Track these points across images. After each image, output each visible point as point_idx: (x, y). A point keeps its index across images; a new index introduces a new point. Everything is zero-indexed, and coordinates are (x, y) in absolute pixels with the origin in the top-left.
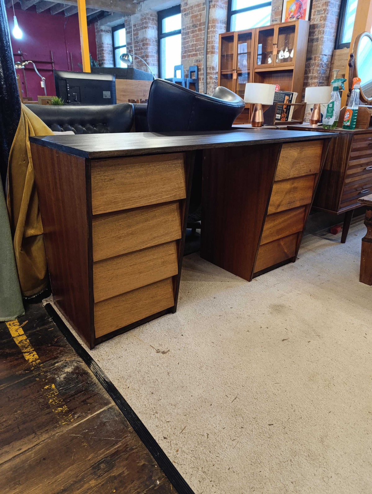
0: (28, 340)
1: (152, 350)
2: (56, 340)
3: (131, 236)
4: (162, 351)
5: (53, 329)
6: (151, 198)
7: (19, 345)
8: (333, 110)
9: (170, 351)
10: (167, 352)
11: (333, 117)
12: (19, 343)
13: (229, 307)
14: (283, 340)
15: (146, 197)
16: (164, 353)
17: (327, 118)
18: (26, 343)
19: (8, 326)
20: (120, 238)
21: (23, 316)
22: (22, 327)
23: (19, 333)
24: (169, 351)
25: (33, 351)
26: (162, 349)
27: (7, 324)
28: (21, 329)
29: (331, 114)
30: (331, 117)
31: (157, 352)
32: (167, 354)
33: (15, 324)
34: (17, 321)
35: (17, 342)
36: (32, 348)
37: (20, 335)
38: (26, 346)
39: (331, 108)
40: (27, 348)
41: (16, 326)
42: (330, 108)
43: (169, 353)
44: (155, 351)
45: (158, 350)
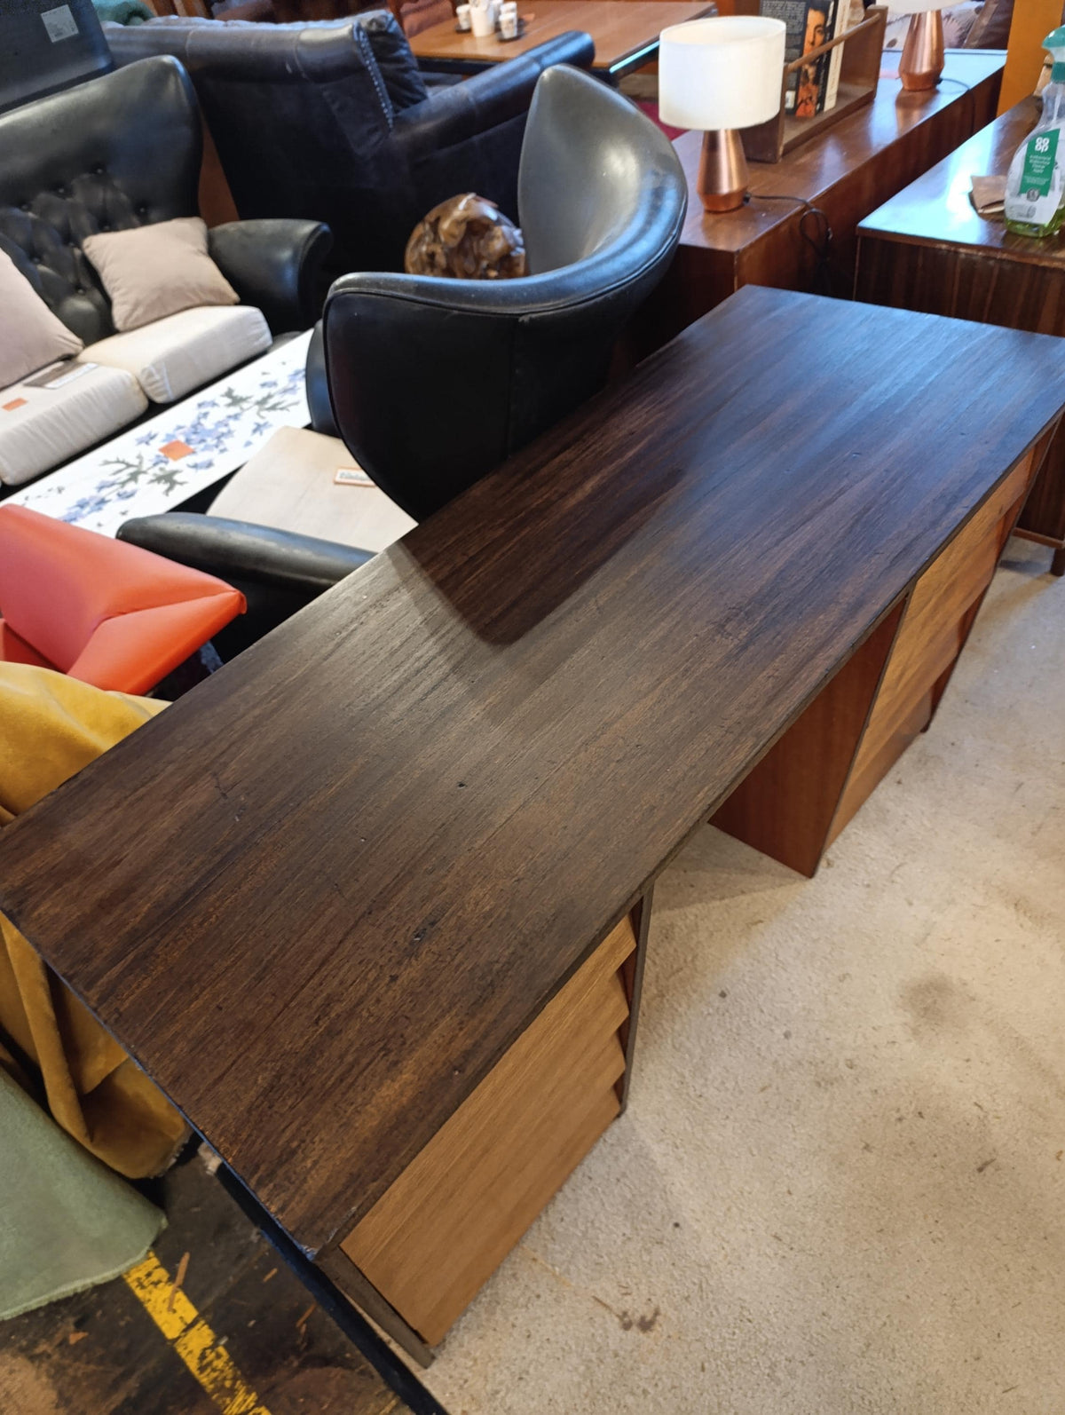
0: (221, 1350)
1: (607, 1316)
2: (303, 1329)
4: (637, 1317)
5: (275, 1271)
7: (204, 1379)
8: (1053, 164)
9: (662, 1312)
10: (652, 1322)
11: (1050, 193)
12: (202, 1369)
13: (779, 1032)
14: (980, 1170)
16: (646, 1325)
17: (1024, 196)
18: (219, 1364)
19: (139, 1293)
21: (165, 1232)
22: (185, 1288)
23: (181, 1318)
24: (657, 1313)
25: (258, 1404)
26: (639, 1309)
27: (131, 1281)
28: (180, 1295)
29: (1043, 182)
30: (1044, 190)
31: (627, 1326)
32: (657, 1327)
33: (154, 1278)
34: (154, 1261)
35: (193, 1364)
36: (248, 1392)
37: (190, 1327)
38: (228, 1384)
39: (1045, 154)
40: (232, 1393)
41: (161, 1285)
42: (1039, 153)
43: (661, 1325)
44: (617, 1320)
45: (625, 1314)
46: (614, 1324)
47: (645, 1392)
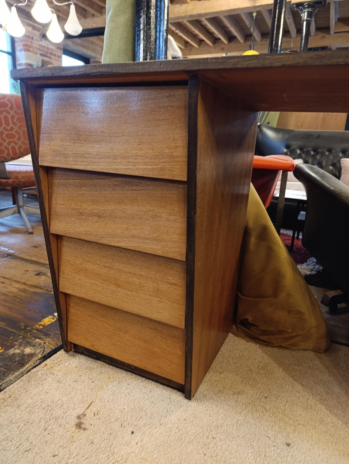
1: (84, 408)
3: (97, 218)
4: (83, 420)
6: (116, 162)
9: (85, 431)
10: (80, 428)
15: (108, 158)
16: (79, 426)
20: (81, 214)
24: (85, 429)
26: (86, 422)
31: (79, 417)
32: (78, 430)
43: (78, 432)
44: (82, 412)
45: (85, 415)
46: (80, 411)
47: (45, 430)
